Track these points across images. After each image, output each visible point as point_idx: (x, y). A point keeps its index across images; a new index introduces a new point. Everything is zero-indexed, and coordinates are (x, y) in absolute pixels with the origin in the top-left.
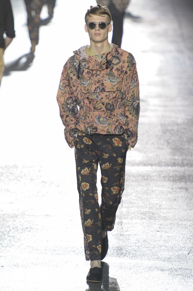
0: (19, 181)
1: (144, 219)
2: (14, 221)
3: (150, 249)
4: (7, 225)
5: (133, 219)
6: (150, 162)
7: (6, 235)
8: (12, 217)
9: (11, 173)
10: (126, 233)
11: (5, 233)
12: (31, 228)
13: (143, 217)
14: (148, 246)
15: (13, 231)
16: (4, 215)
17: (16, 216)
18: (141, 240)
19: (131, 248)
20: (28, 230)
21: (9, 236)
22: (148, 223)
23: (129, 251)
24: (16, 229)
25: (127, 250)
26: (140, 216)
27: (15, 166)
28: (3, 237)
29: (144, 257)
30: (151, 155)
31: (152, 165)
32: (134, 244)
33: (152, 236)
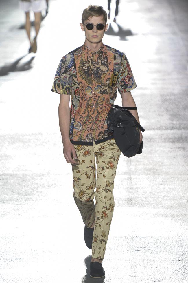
0: (44, 146)
1: (149, 174)
2: (42, 179)
3: (156, 199)
4: (36, 183)
5: (140, 175)
6: (153, 127)
7: (35, 191)
8: (40, 176)
9: (37, 140)
10: (135, 187)
11: (34, 189)
12: (55, 184)
13: (149, 173)
14: (154, 196)
15: (41, 187)
16: (32, 174)
17: (43, 175)
18: (148, 192)
19: (140, 199)
20: (53, 186)
21: (37, 192)
22: (153, 177)
23: (138, 201)
24: (43, 186)
25: (136, 200)
26: (146, 172)
27: (40, 134)
28: (33, 192)
29: (150, 206)
30: (153, 121)
31: (154, 129)
32: (142, 196)
33: (157, 189)
